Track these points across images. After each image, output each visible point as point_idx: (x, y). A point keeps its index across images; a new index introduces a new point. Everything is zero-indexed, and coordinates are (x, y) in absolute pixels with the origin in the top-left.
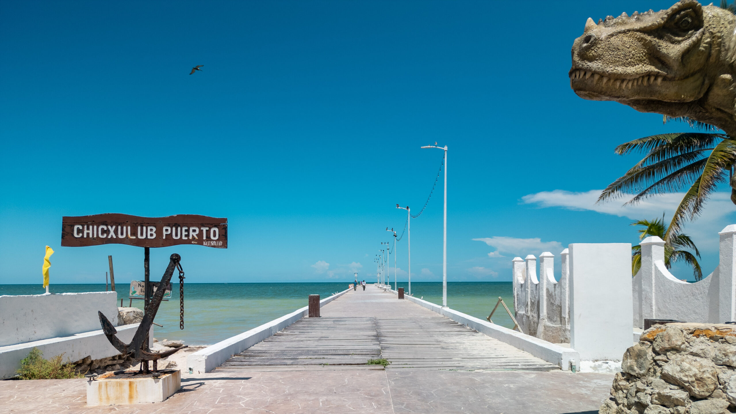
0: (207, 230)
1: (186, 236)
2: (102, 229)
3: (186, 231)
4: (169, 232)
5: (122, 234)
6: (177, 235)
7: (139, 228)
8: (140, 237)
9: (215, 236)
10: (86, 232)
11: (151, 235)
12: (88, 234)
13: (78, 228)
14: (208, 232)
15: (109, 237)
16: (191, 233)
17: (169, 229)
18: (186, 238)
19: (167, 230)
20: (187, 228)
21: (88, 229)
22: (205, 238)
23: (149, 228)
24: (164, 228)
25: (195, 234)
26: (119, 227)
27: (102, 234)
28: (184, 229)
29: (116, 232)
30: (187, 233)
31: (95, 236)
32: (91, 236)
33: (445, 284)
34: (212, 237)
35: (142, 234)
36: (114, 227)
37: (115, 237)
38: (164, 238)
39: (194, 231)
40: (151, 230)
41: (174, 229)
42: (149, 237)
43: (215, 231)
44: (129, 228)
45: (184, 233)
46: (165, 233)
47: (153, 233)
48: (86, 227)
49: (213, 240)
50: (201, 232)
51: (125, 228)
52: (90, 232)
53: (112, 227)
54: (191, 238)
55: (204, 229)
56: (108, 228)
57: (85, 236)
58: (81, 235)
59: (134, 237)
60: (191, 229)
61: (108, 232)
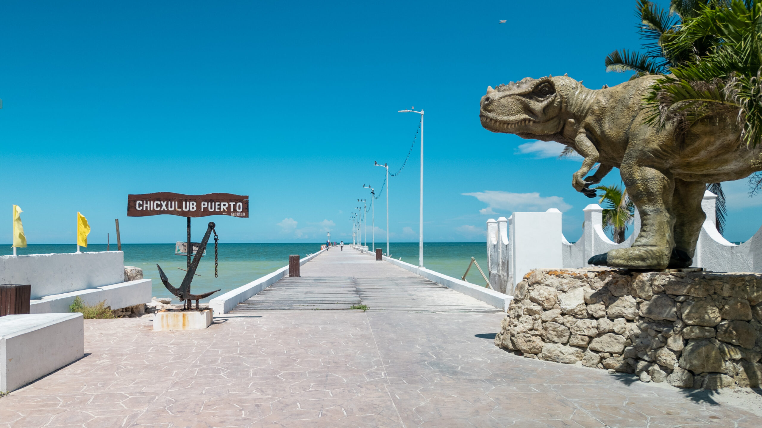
0: (234, 205)
1: (218, 209)
2: (157, 204)
3: (218, 205)
4: (206, 206)
5: (171, 207)
6: (211, 208)
7: (184, 203)
8: (184, 209)
9: (239, 209)
10: (145, 206)
11: (193, 208)
12: (147, 207)
13: (139, 203)
14: (235, 206)
15: (162, 209)
16: (222, 207)
17: (206, 203)
18: (219, 211)
19: (204, 205)
20: (219, 203)
21: (147, 203)
22: (232, 210)
23: (191, 203)
24: (203, 203)
25: (225, 207)
26: (169, 203)
27: (157, 207)
28: (217, 203)
29: (167, 206)
30: (219, 207)
31: (152, 209)
32: (149, 209)
33: (421, 245)
34: (238, 210)
35: (186, 208)
36: (165, 202)
37: (166, 209)
38: (202, 210)
39: (224, 205)
40: (193, 204)
41: (210, 203)
42: (191, 210)
43: (239, 205)
44: (177, 203)
45: (217, 207)
46: (203, 207)
47: (194, 206)
48: (145, 202)
49: (239, 212)
50: (229, 206)
51: (173, 203)
52: (148, 206)
53: (164, 202)
54: (222, 210)
55: (232, 204)
56: (161, 203)
57: (145, 209)
58: (141, 208)
59: (180, 210)
60: (222, 204)
61: (161, 206)
